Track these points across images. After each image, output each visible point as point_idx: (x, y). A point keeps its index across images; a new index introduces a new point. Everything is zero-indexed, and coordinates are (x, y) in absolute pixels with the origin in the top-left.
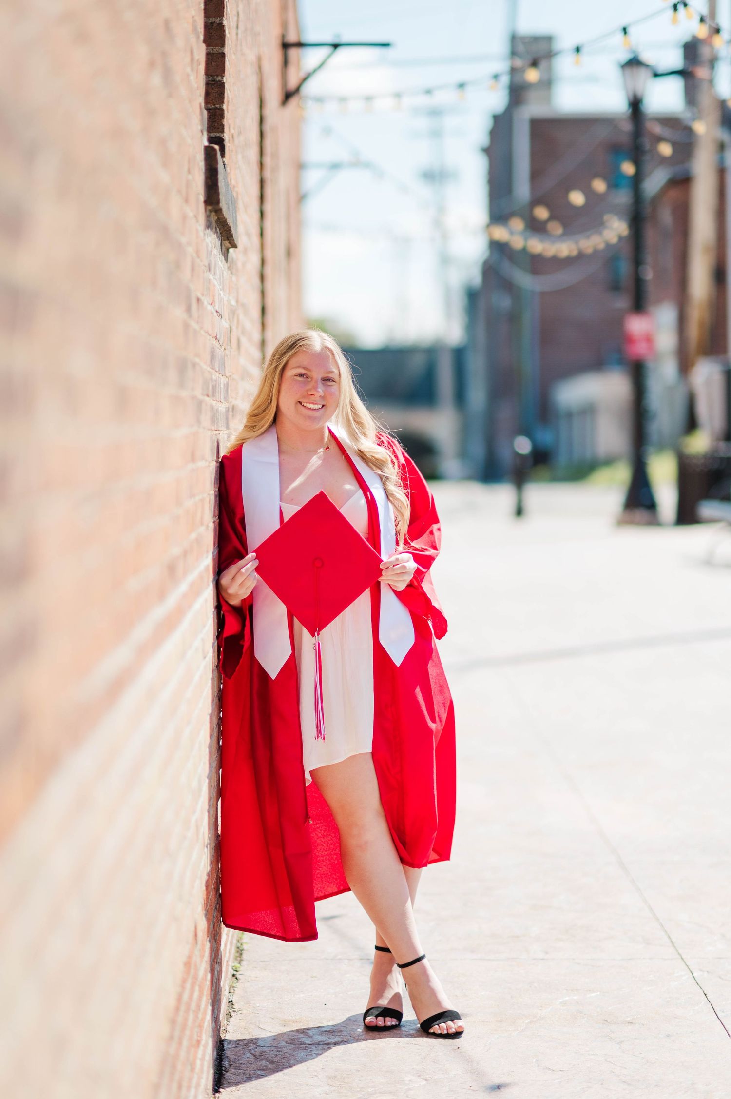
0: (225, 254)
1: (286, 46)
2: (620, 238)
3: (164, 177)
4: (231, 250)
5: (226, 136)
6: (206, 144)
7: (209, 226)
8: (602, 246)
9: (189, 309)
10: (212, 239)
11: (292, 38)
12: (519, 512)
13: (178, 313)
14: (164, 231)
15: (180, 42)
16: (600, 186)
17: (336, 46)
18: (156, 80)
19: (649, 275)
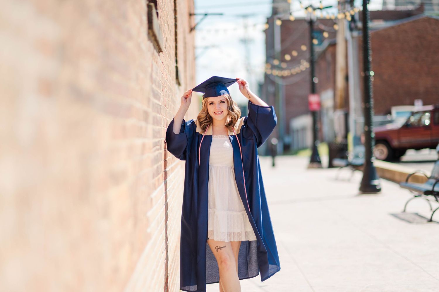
0: (178, 88)
1: (191, 15)
2: (306, 68)
3: (170, 78)
4: (180, 87)
5: (179, 59)
6: (175, 65)
7: (177, 83)
8: (299, 72)
9: (174, 104)
10: (176, 86)
11: (192, 12)
12: (274, 165)
13: (173, 105)
14: (171, 89)
15: (171, 47)
16: (295, 53)
17: (206, 15)
18: (169, 59)
19: (316, 80)
